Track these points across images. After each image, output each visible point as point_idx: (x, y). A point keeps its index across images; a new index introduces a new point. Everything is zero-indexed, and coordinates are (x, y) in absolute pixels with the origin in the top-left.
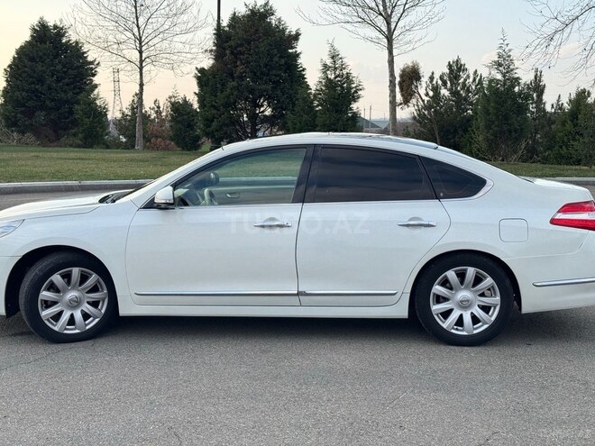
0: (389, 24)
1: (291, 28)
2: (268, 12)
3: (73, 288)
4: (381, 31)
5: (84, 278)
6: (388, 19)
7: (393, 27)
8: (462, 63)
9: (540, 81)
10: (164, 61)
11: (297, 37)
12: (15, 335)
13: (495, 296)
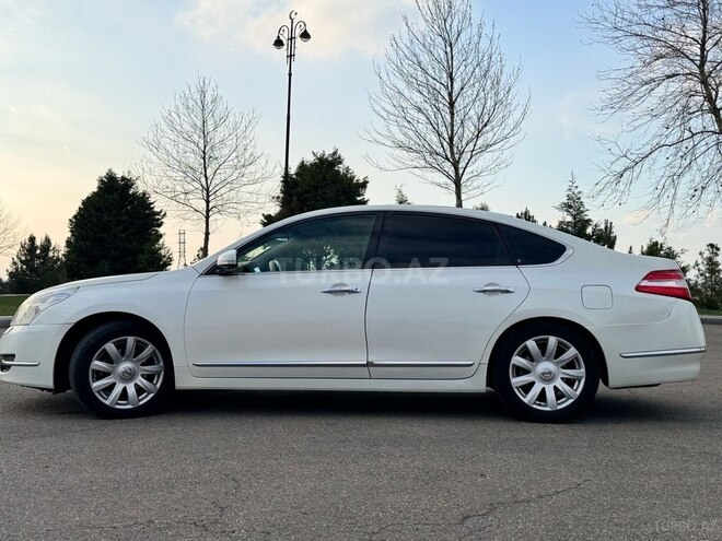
0: (456, 169)
1: (359, 176)
2: (337, 160)
3: (127, 359)
4: (448, 176)
5: (139, 348)
6: (455, 164)
7: (461, 172)
8: (531, 214)
9: (610, 232)
10: (230, 210)
11: (364, 185)
12: (63, 413)
13: (580, 368)
